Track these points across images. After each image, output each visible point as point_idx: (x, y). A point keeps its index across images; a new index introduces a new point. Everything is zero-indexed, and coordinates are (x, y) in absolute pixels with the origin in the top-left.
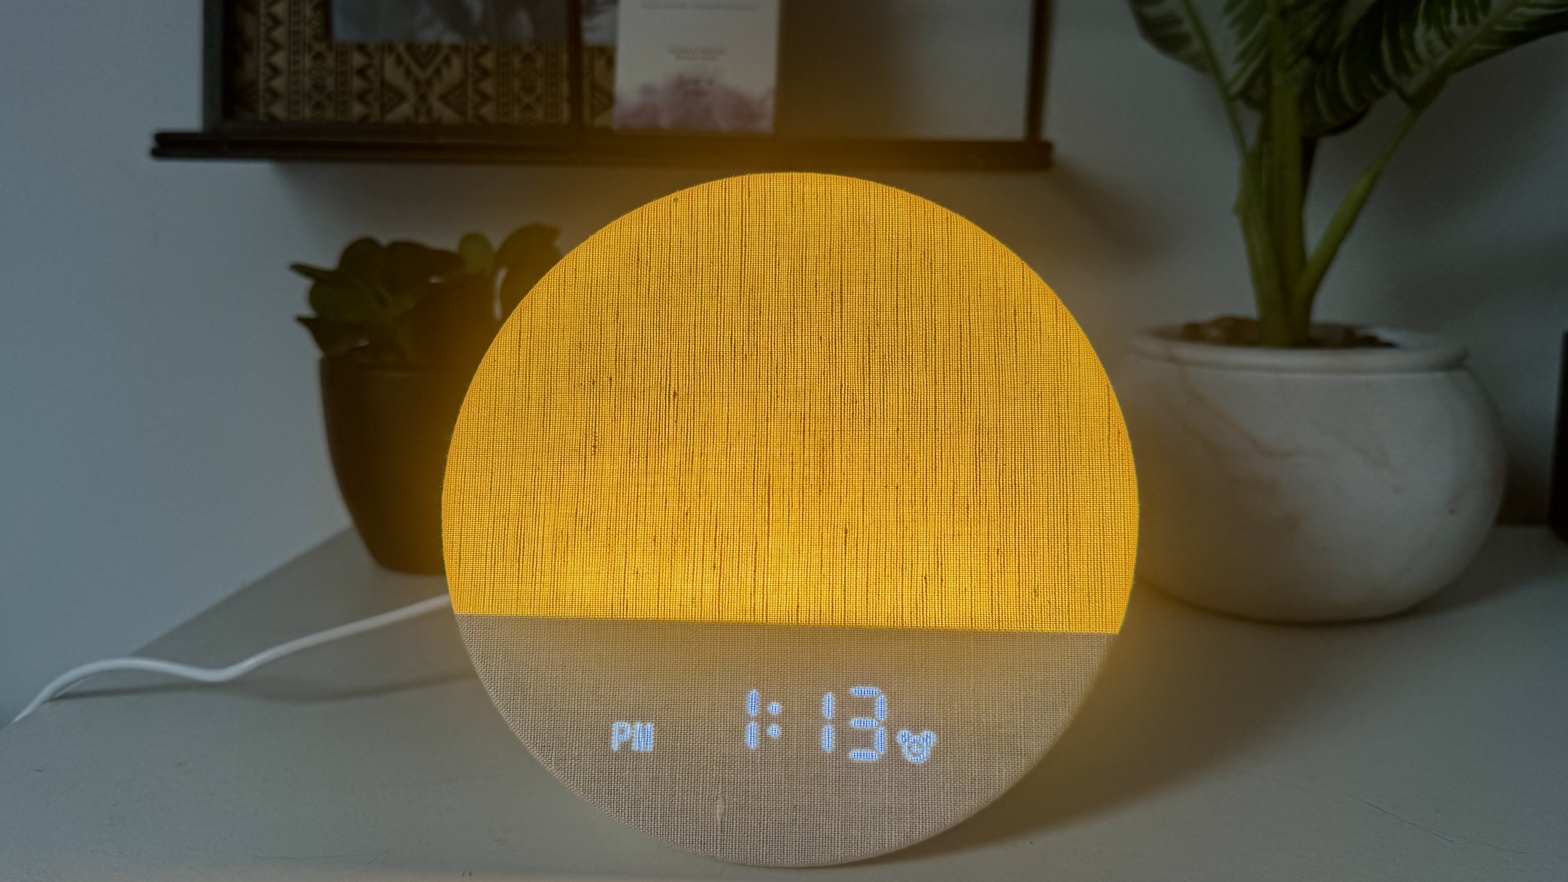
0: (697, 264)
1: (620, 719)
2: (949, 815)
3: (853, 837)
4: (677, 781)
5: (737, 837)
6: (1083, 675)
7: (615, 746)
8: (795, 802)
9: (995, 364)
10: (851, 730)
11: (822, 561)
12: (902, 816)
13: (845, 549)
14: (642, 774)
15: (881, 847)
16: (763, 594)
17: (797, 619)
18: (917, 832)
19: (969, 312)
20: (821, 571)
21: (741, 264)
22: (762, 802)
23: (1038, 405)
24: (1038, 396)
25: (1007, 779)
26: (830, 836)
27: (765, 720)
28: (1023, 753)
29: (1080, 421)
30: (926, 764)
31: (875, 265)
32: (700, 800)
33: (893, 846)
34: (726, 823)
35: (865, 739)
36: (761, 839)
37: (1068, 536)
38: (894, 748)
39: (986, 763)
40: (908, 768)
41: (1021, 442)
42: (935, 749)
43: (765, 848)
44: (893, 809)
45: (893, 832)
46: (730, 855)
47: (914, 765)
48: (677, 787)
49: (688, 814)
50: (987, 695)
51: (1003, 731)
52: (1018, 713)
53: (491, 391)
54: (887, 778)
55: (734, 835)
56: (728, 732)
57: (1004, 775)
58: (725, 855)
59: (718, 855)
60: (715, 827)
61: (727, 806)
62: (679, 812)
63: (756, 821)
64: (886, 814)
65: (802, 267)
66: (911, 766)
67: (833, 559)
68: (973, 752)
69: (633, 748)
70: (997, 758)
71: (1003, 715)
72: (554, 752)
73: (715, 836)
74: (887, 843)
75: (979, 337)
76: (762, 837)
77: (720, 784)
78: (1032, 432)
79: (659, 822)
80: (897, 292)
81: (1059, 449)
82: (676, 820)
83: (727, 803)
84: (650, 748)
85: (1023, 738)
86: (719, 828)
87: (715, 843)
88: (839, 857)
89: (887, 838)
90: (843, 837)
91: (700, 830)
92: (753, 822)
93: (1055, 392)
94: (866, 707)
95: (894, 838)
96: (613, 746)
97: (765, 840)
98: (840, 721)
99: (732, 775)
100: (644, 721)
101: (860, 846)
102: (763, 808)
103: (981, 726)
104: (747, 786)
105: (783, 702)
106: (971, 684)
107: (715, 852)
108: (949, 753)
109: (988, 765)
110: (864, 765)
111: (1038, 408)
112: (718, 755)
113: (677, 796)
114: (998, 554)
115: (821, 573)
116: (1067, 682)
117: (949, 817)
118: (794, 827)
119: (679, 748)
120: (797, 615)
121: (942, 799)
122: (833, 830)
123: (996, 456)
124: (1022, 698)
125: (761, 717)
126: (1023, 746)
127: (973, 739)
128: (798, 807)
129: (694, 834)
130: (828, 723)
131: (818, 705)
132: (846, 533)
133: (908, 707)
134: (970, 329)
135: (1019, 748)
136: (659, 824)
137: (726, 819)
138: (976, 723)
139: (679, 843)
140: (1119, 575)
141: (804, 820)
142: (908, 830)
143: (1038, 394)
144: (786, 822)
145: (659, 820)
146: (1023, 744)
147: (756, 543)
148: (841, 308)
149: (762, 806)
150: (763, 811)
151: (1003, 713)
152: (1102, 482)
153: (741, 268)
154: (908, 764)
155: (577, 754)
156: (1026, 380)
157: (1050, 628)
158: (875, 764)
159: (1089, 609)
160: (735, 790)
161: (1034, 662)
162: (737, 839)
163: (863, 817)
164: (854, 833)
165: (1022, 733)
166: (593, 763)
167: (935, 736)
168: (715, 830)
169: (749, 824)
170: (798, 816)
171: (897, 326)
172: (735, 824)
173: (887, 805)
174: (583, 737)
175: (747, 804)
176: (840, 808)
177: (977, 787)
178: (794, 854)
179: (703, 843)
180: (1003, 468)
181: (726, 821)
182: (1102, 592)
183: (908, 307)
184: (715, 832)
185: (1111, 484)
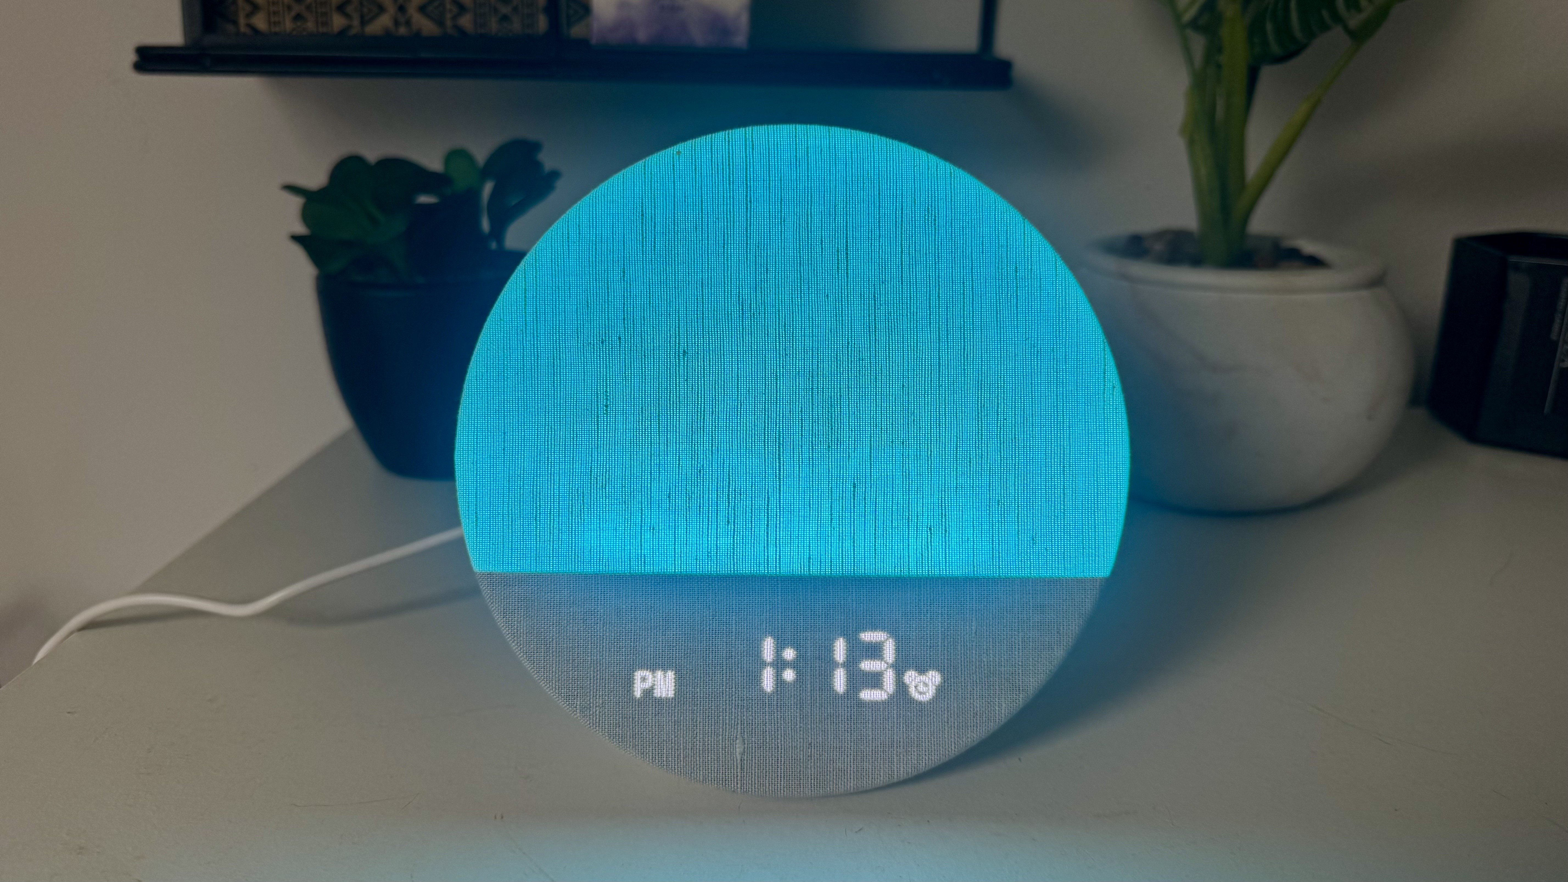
0: (702, 220)
1: (642, 667)
2: (953, 747)
3: (865, 770)
4: (698, 723)
5: (756, 773)
6: (1076, 616)
7: (638, 694)
8: (810, 740)
9: (997, 321)
10: (862, 672)
11: (831, 515)
12: (910, 749)
13: (854, 503)
14: (665, 719)
15: (890, 777)
16: (776, 547)
17: (809, 570)
18: (924, 763)
19: (972, 269)
20: (831, 524)
21: (747, 220)
22: (779, 741)
23: (1037, 361)
24: (1038, 352)
25: (1006, 713)
26: (843, 770)
27: (780, 665)
28: (1021, 689)
29: (1077, 376)
30: (932, 701)
31: (879, 222)
32: (720, 741)
33: (901, 776)
34: (745, 761)
35: (875, 680)
36: (779, 775)
37: (1064, 486)
38: (901, 687)
39: (987, 699)
40: (915, 705)
41: (1021, 397)
42: (940, 687)
43: (782, 783)
44: (902, 743)
45: (901, 764)
46: (750, 789)
47: (921, 703)
48: (698, 730)
49: (710, 754)
50: (988, 637)
51: (1003, 669)
52: (1016, 653)
53: (498, 350)
54: (895, 715)
55: (753, 771)
56: (745, 677)
57: (1003, 709)
58: (745, 789)
59: (739, 790)
60: (735, 765)
61: (746, 745)
62: (701, 752)
63: (773, 758)
64: (895, 747)
65: (808, 223)
66: (918, 703)
67: (842, 513)
68: (975, 689)
69: (655, 695)
70: (997, 695)
71: (1002, 655)
72: (579, 700)
73: (735, 773)
74: (896, 773)
75: (981, 294)
76: (779, 773)
77: (739, 725)
78: (1032, 387)
79: (682, 762)
80: (902, 249)
81: (1057, 404)
82: (698, 760)
83: (746, 743)
84: (671, 694)
85: (1020, 675)
86: (739, 767)
87: (735, 779)
88: (852, 788)
89: (895, 769)
90: (855, 770)
91: (721, 767)
92: (770, 759)
93: (1053, 347)
94: (875, 651)
95: (902, 769)
96: (635, 693)
97: (782, 775)
98: (851, 664)
99: (751, 717)
100: (665, 669)
101: (870, 778)
102: (780, 746)
103: (982, 665)
104: (764, 727)
105: (797, 648)
106: (973, 627)
107: (736, 787)
108: (952, 691)
109: (989, 701)
110: (874, 704)
111: (1038, 363)
112: (737, 699)
113: (698, 738)
114: (998, 505)
115: (831, 526)
116: (1062, 622)
117: (953, 749)
118: (809, 762)
119: (699, 694)
120: (809, 566)
121: (946, 733)
122: (846, 764)
123: (997, 411)
124: (1020, 639)
125: (776, 662)
126: (1020, 683)
127: (975, 677)
128: (813, 744)
129: (716, 771)
130: (840, 666)
131: (830, 650)
132: (854, 487)
133: (914, 649)
134: (973, 286)
135: (1017, 685)
136: (682, 764)
137: (745, 757)
138: (977, 663)
139: (701, 780)
140: (1111, 523)
141: (818, 756)
142: (916, 761)
143: (1037, 350)
144: (802, 758)
145: (682, 760)
146: (1021, 680)
147: (768, 498)
148: (847, 265)
149: (779, 745)
150: (780, 748)
151: (1003, 653)
152: (1097, 435)
153: (747, 224)
154: (915, 702)
155: (601, 702)
156: (1026, 336)
157: (1047, 573)
158: (883, 703)
159: (1083, 555)
160: (753, 731)
161: (1031, 605)
162: (757, 775)
163: (874, 752)
164: (865, 766)
165: (1020, 671)
166: (617, 709)
167: (940, 675)
168: (735, 767)
169: (768, 761)
170: (813, 752)
171: (902, 284)
172: (754, 761)
173: (895, 740)
174: (607, 686)
175: (765, 743)
176: (852, 744)
177: (978, 721)
178: (810, 786)
179: (724, 780)
180: (1004, 422)
181: (745, 759)
182: (1095, 539)
183: (912, 264)
184: (735, 769)
185: (1105, 437)
